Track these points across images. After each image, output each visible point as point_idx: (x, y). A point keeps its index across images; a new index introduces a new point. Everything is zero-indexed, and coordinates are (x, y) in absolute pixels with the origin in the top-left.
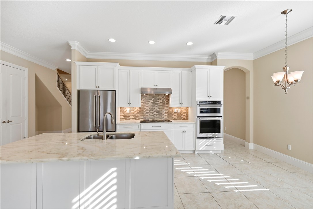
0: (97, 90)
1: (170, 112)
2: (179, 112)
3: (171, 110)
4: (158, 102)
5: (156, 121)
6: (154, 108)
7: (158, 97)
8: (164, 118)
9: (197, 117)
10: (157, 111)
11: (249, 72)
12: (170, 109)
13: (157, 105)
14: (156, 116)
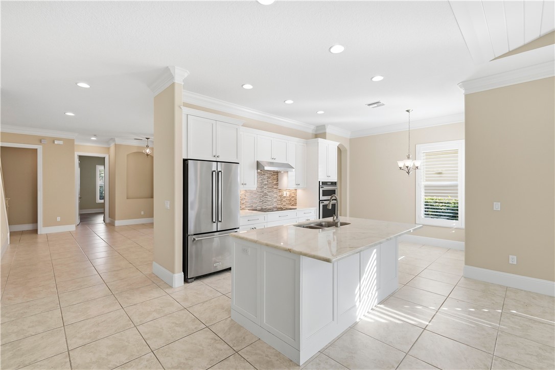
0: (217, 162)
1: (280, 196)
2: (288, 195)
3: (280, 194)
4: (266, 183)
5: (265, 209)
6: (263, 192)
7: (267, 175)
8: (273, 205)
9: (320, 201)
10: (266, 195)
11: (346, 150)
12: (279, 192)
13: (265, 187)
14: (265, 202)
